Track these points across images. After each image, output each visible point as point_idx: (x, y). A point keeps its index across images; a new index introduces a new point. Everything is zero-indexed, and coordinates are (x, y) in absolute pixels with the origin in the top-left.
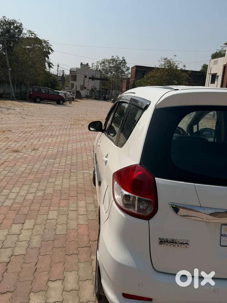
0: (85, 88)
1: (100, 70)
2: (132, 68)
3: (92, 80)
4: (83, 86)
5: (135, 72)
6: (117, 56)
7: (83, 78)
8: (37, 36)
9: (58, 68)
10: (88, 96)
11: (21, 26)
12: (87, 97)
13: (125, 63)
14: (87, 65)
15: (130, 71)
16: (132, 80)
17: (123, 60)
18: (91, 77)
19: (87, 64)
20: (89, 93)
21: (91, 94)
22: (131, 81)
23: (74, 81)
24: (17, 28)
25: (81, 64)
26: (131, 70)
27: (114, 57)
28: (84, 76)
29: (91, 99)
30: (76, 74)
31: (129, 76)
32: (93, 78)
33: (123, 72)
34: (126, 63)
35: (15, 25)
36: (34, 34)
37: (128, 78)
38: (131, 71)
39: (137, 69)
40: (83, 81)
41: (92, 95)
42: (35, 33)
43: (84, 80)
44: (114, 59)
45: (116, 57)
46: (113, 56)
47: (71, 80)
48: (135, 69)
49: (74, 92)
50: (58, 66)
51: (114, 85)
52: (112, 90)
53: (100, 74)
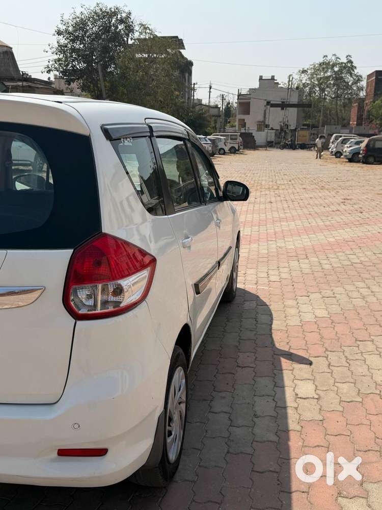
0: (267, 126)
1: (297, 88)
2: (369, 76)
3: (283, 109)
4: (264, 122)
5: (374, 84)
6: (335, 55)
7: (264, 107)
8: (156, 33)
9: (210, 92)
10: (273, 142)
11: (129, 17)
12: (270, 145)
13: (353, 68)
14: (271, 79)
15: (364, 83)
16: (367, 102)
17: (348, 62)
18: (281, 103)
19: (273, 78)
20: (273, 135)
21: (279, 138)
22: (366, 104)
23: (244, 114)
24: (122, 21)
25: (261, 78)
26: (367, 80)
27: (329, 58)
28: (265, 103)
29: (277, 148)
30: (250, 99)
31: (362, 94)
32: (283, 106)
33: (348, 87)
34: (355, 67)
35: (119, 16)
36: (150, 30)
37: (360, 99)
38: (367, 83)
39: (379, 77)
40: (263, 112)
41: (279, 140)
42: (150, 28)
43: (265, 111)
44: (329, 62)
45: (334, 58)
46: (326, 56)
47: (239, 114)
48: (374, 78)
49: (236, 135)
50: (210, 88)
51: (330, 115)
52: (323, 126)
53: (300, 95)
